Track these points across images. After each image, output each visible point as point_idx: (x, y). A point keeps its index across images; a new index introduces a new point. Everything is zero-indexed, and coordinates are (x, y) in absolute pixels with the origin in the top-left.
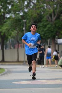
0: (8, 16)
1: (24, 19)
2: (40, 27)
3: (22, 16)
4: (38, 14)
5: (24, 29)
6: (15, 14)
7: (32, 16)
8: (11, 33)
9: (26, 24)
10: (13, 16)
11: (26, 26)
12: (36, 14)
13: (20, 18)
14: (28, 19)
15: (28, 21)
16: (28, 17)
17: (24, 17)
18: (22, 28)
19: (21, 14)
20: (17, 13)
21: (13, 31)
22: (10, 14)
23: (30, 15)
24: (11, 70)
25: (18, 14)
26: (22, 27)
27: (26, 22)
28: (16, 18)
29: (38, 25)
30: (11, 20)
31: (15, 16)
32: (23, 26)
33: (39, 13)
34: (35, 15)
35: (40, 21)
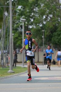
0: (31, 27)
1: (43, 29)
2: (55, 35)
4: (54, 26)
5: (43, 37)
7: (49, 27)
9: (44, 33)
10: (35, 27)
11: (44, 35)
12: (52, 26)
13: (40, 28)
14: (46, 29)
15: (46, 31)
16: (46, 28)
17: (43, 28)
18: (42, 37)
19: (41, 25)
20: (38, 24)
22: (32, 26)
23: (48, 26)
25: (39, 25)
26: (41, 35)
27: (44, 32)
28: (37, 29)
29: (54, 34)
30: (33, 30)
31: (36, 27)
32: (42, 35)
33: (54, 25)
34: (51, 26)
35: (55, 31)
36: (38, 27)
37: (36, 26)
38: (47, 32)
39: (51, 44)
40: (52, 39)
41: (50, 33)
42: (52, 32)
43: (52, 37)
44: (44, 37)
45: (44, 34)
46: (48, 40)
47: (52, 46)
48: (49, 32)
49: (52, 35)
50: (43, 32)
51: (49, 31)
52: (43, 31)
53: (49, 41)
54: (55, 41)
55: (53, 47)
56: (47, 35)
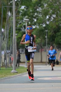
0: (34, 27)
1: (46, 30)
2: (58, 35)
4: (57, 26)
5: (46, 37)
6: (39, 25)
7: (52, 27)
8: (36, 40)
9: (48, 34)
10: (38, 27)
11: (48, 35)
12: (56, 26)
13: (43, 28)
14: (49, 29)
15: (49, 31)
16: (49, 28)
17: (46, 28)
18: (45, 37)
19: (44, 26)
20: (41, 25)
21: (37, 39)
22: (36, 26)
23: (51, 26)
24: (36, 69)
25: (42, 25)
26: (44, 35)
27: (48, 32)
28: (40, 29)
29: (57, 34)
30: (36, 30)
32: (46, 35)
33: (58, 25)
34: (54, 26)
35: (58, 31)
38: (50, 32)
39: (54, 44)
40: (56, 39)
42: (55, 32)
43: (55, 37)
46: (51, 40)
47: (55, 46)
48: (52, 32)
49: (55, 35)
51: (52, 31)
52: (46, 31)
53: (52, 41)
54: (58, 41)
56: (50, 35)
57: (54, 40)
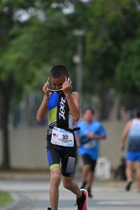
0: (24, 16)
2: (131, 53)
3: (71, 18)
4: (125, 12)
5: (77, 59)
6: (46, 8)
7: (103, 16)
9: (84, 45)
10: (41, 16)
11: (84, 52)
12: (119, 12)
13: (65, 22)
14: (90, 27)
15: (90, 35)
16: (92, 21)
17: (79, 19)
19: (69, 10)
20: (54, 5)
21: (38, 66)
23: (98, 13)
24: (32, 197)
25: (59, 9)
27: (83, 38)
29: (125, 46)
30: (33, 29)
31: (47, 16)
32: (75, 52)
33: (127, 7)
34: (113, 14)
35: (130, 35)
36: (56, 15)
37: (49, 11)
38: (95, 37)
39: (112, 92)
40: (118, 70)
41: (110, 43)
42: (117, 38)
43: (116, 59)
44: (84, 62)
45: (80, 47)
46: (99, 72)
47: (117, 101)
48: (105, 41)
49: (115, 50)
50: (75, 38)
51: (104, 34)
52: (78, 33)
53: (102, 78)
54: (129, 78)
55: (122, 102)
56: (95, 53)
57: (109, 73)
